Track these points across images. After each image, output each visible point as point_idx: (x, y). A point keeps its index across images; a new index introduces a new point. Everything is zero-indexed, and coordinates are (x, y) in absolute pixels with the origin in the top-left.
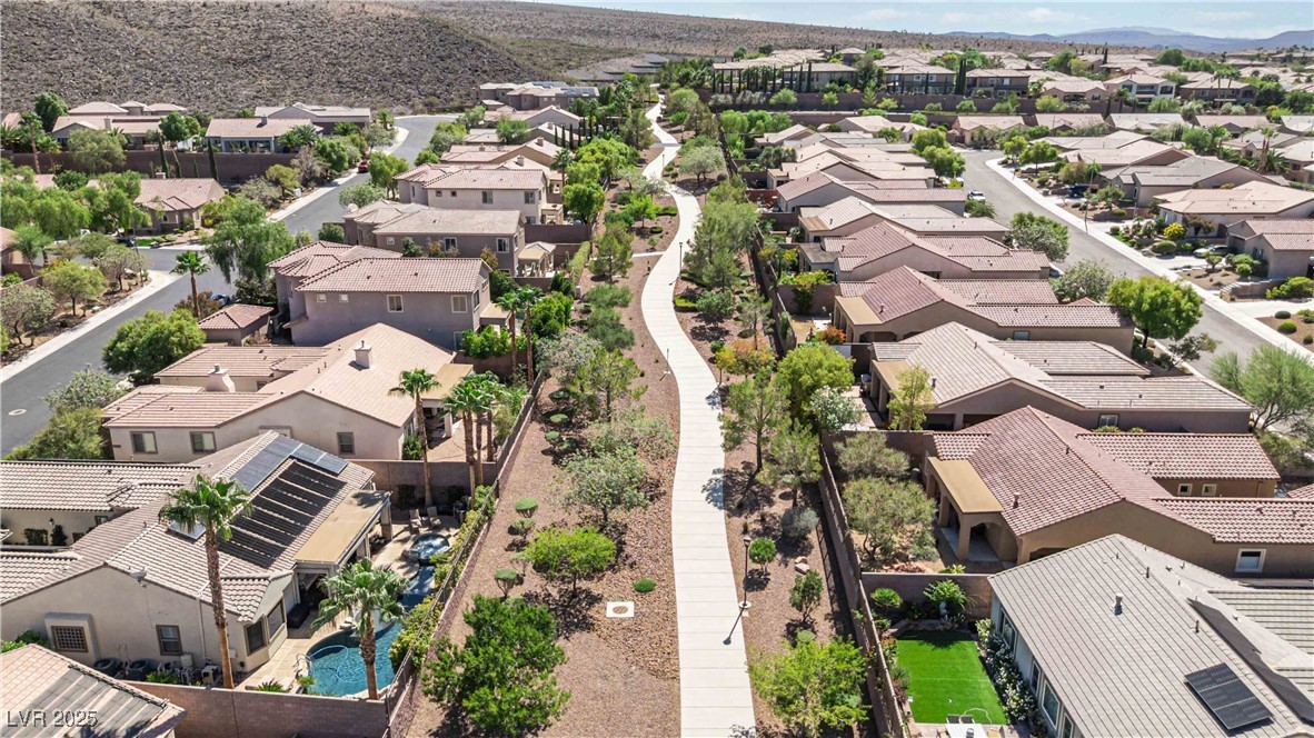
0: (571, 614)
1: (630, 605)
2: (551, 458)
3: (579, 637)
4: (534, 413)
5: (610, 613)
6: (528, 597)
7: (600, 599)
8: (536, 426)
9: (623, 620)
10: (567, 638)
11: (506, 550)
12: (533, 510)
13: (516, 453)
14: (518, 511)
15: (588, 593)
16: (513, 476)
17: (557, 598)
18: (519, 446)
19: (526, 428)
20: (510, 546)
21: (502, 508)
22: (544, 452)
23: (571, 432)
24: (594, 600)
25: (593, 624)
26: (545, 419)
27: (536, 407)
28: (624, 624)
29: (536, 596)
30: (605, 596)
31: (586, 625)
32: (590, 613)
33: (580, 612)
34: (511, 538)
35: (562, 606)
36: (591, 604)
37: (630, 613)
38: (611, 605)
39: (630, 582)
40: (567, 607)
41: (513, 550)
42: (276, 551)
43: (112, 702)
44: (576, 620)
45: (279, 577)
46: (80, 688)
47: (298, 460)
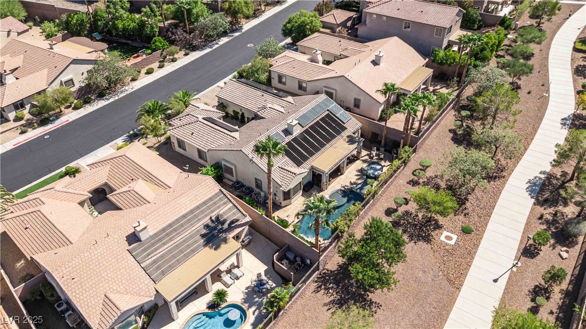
0: (423, 230)
1: (455, 237)
2: (452, 135)
3: (422, 244)
4: (455, 105)
5: (443, 238)
6: (407, 213)
7: (441, 228)
8: (453, 112)
9: (447, 244)
10: (415, 242)
11: (407, 183)
12: (428, 167)
13: (435, 127)
14: (420, 165)
15: (437, 221)
16: (428, 142)
17: (420, 219)
18: (438, 124)
19: (447, 113)
20: (410, 181)
21: (415, 158)
22: (450, 131)
23: (469, 122)
24: (438, 227)
25: (430, 240)
26: (459, 108)
27: (458, 101)
28: (447, 247)
29: (411, 214)
30: (445, 227)
31: (427, 239)
32: (433, 234)
33: (428, 231)
34: (412, 177)
35: (421, 224)
36: (435, 229)
37: (452, 242)
38: (445, 233)
39: (461, 223)
40: (423, 226)
41: (410, 184)
42: (305, 159)
43: (229, 209)
44: (424, 235)
45: (301, 174)
46: (221, 199)
47: (331, 112)
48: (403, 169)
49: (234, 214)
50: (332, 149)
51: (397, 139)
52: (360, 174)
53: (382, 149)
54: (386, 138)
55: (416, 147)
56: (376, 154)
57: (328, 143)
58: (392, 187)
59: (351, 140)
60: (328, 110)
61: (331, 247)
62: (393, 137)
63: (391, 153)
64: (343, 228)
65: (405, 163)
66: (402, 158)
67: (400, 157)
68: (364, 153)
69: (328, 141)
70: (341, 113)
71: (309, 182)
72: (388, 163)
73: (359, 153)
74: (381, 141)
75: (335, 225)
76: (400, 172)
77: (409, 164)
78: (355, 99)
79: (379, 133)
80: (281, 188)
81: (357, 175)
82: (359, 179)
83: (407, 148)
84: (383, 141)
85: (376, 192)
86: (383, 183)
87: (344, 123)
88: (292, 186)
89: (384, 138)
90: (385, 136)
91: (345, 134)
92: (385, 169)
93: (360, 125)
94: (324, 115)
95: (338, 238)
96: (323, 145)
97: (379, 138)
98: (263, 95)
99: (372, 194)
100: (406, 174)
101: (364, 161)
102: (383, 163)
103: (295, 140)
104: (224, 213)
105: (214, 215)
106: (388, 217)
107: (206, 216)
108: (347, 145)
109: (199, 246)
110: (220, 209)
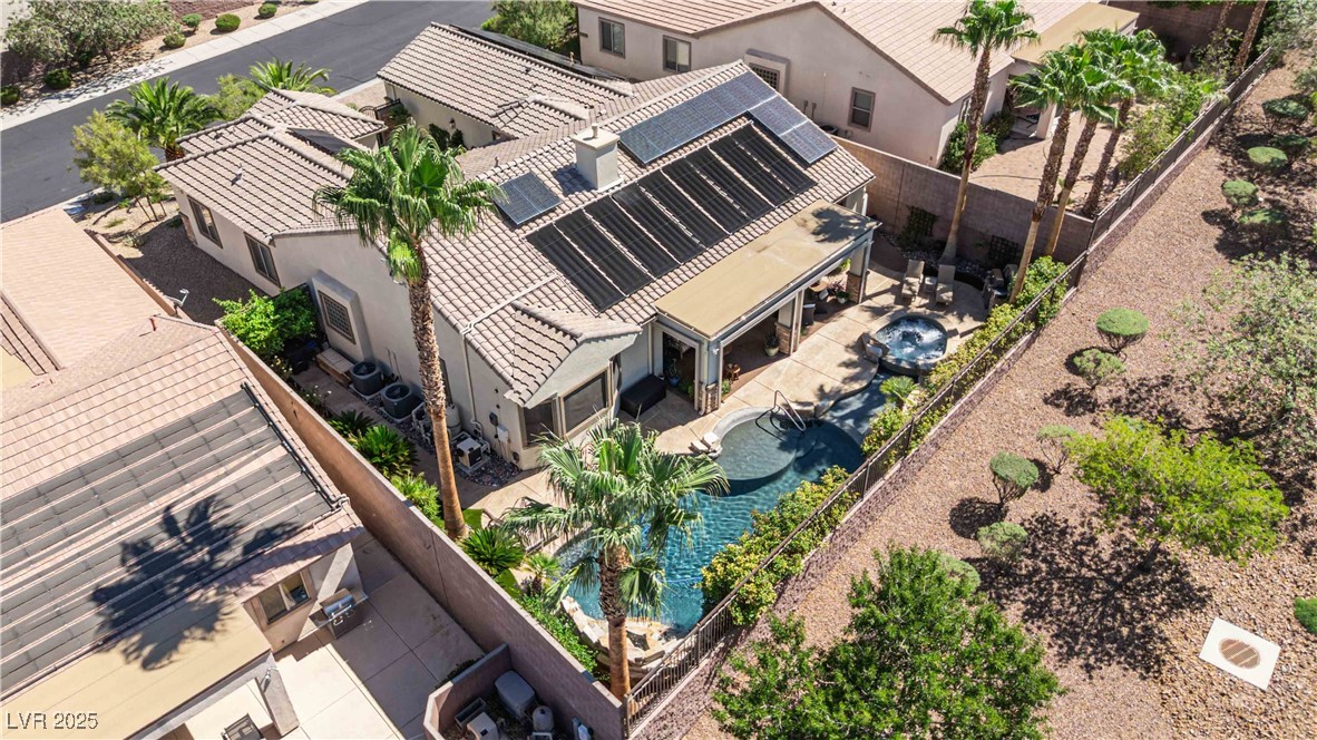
0: (1119, 608)
1: (1268, 652)
2: (1217, 232)
3: (1115, 676)
4: (1221, 130)
5: (1211, 652)
6: (1045, 527)
7: (1203, 601)
8: (1213, 157)
9: (1236, 686)
10: (1088, 668)
11: (1046, 401)
12: (1131, 339)
13: (1152, 200)
14: (1101, 331)
15: (1179, 572)
16: (1121, 250)
17: (1105, 556)
18: (1160, 191)
19: (1191, 157)
20: (1058, 394)
21: (1075, 309)
22: (1209, 216)
23: (1281, 189)
24: (1187, 597)
25: (1158, 661)
26: (1238, 146)
27: (1230, 118)
28: (1237, 701)
29: (1063, 532)
30: (1217, 598)
31: (1143, 655)
32: (1167, 628)
33: (1144, 614)
34: (1065, 378)
35: (1108, 579)
36: (1175, 605)
37: (1260, 676)
38: (1221, 630)
39: (1288, 585)
40: (1118, 587)
41: (1058, 406)
42: (634, 282)
43: (268, 469)
44: (1125, 631)
45: (604, 338)
46: (238, 428)
47: (758, 123)
48: (1029, 344)
49: (283, 494)
50: (747, 253)
51: (1007, 231)
52: (855, 357)
53: (946, 270)
54: (963, 229)
55: (1081, 265)
56: (922, 285)
57: (734, 229)
58: (980, 413)
59: (830, 227)
60: (748, 115)
61: (694, 673)
62: (989, 226)
63: (979, 285)
64: (751, 587)
65: (1037, 320)
66: (1028, 300)
67: (1021, 296)
68: (876, 282)
69: (736, 223)
70: (796, 129)
71: (650, 378)
72: (969, 323)
73: (857, 279)
74: (943, 244)
75: (720, 569)
76: (1017, 356)
77: (1052, 328)
78: (856, 95)
79: (938, 211)
80: (509, 395)
81: (847, 365)
82: (853, 379)
83: (1045, 263)
84: (951, 239)
85: (913, 432)
86: (948, 394)
87: (806, 165)
88: (560, 386)
89: (954, 227)
90: (960, 221)
91: (808, 204)
92: (954, 345)
93: (865, 174)
94: (728, 131)
95: (726, 632)
96: (712, 237)
97: (937, 234)
98: (528, 70)
99: (896, 436)
100: (1040, 366)
101: (877, 312)
102: (950, 322)
103: (602, 209)
104: (238, 489)
105: (182, 500)
106: (962, 540)
107: (148, 497)
108: (810, 242)
109: (72, 636)
110: (222, 470)
